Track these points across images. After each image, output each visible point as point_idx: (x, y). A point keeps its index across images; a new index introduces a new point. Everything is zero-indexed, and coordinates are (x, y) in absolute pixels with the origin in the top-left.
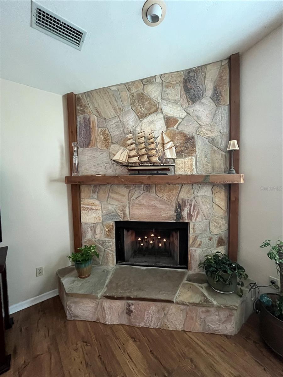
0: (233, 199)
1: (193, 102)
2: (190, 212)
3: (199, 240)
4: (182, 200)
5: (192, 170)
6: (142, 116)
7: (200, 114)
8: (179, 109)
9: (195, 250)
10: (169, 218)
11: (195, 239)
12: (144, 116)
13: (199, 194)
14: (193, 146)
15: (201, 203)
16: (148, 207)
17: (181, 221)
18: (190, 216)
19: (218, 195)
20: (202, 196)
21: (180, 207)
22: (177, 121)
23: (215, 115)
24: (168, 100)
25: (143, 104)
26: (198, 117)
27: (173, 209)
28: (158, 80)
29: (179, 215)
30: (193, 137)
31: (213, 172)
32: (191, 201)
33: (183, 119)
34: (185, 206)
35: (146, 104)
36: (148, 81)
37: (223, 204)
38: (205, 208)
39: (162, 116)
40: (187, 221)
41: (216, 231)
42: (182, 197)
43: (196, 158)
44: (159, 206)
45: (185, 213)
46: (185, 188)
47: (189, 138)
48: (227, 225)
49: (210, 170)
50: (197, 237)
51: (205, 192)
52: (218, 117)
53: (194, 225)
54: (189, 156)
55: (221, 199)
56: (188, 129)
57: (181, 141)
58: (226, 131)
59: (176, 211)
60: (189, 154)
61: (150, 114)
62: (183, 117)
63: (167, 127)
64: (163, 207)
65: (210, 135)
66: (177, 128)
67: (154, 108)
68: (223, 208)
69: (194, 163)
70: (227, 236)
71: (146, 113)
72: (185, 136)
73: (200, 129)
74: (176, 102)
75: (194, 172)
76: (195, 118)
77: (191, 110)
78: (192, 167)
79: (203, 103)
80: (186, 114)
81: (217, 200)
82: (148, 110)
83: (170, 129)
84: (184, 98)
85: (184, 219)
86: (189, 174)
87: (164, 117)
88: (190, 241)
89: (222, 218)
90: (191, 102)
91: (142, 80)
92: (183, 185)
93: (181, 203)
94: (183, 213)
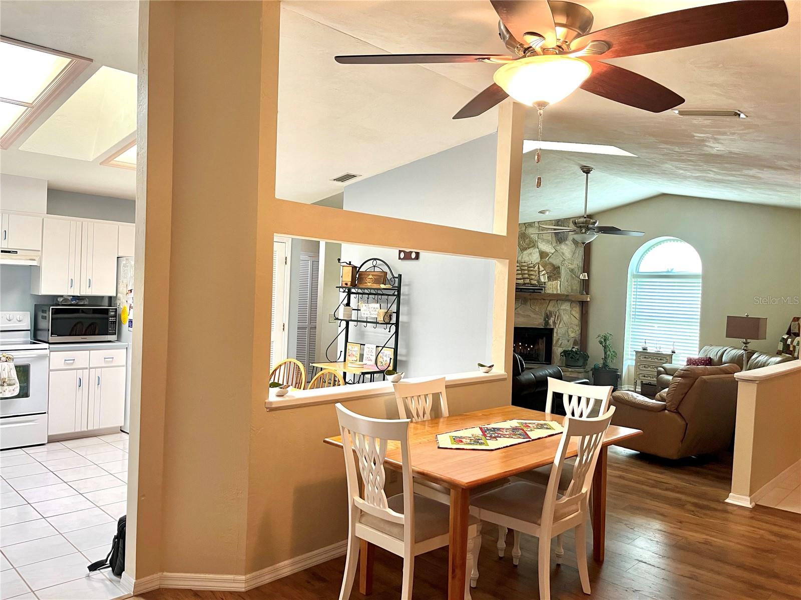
0: (584, 312)
1: (560, 243)
2: (555, 320)
3: (560, 342)
4: (550, 311)
5: (558, 290)
6: (523, 249)
7: (564, 251)
8: (550, 246)
9: (557, 349)
10: (539, 324)
11: (557, 341)
12: (525, 249)
13: (561, 308)
14: (559, 273)
15: (562, 314)
16: (524, 316)
17: (548, 327)
18: (554, 323)
19: (574, 309)
20: (564, 310)
21: (547, 317)
22: (548, 255)
23: (574, 253)
24: (543, 240)
25: (524, 241)
26: (563, 254)
27: (543, 318)
28: (537, 225)
29: (547, 323)
30: (559, 267)
31: (572, 293)
32: (556, 312)
33: (553, 254)
34: (551, 316)
35: (527, 241)
36: (529, 225)
37: (578, 316)
38: (565, 318)
39: (537, 250)
40: (552, 327)
41: (572, 335)
42: (550, 309)
43: (561, 282)
44: (533, 315)
45: (551, 322)
46: (552, 303)
47: (556, 268)
48: (580, 331)
49: (570, 291)
50: (559, 339)
51: (566, 306)
52: (577, 255)
53: (557, 330)
54: (556, 280)
55: (576, 312)
56: (556, 261)
57: (550, 269)
58: (581, 265)
59: (545, 319)
60: (556, 279)
61: (529, 248)
62: (553, 252)
63: (541, 258)
64: (535, 316)
65: (570, 266)
66: (548, 260)
67: (533, 244)
68: (578, 318)
69: (559, 285)
70: (580, 339)
71: (526, 247)
72: (553, 265)
73: (564, 262)
74: (548, 242)
75: (559, 292)
76: (561, 254)
77: (558, 248)
78: (557, 288)
79: (567, 245)
80: (554, 250)
81: (574, 313)
82: (528, 245)
83: (543, 260)
84: (554, 239)
85: (550, 325)
86: (555, 293)
87: (539, 251)
88: (554, 342)
89: (576, 325)
90: (558, 243)
91: (525, 224)
92: (550, 300)
93: (548, 314)
94: (549, 321)
